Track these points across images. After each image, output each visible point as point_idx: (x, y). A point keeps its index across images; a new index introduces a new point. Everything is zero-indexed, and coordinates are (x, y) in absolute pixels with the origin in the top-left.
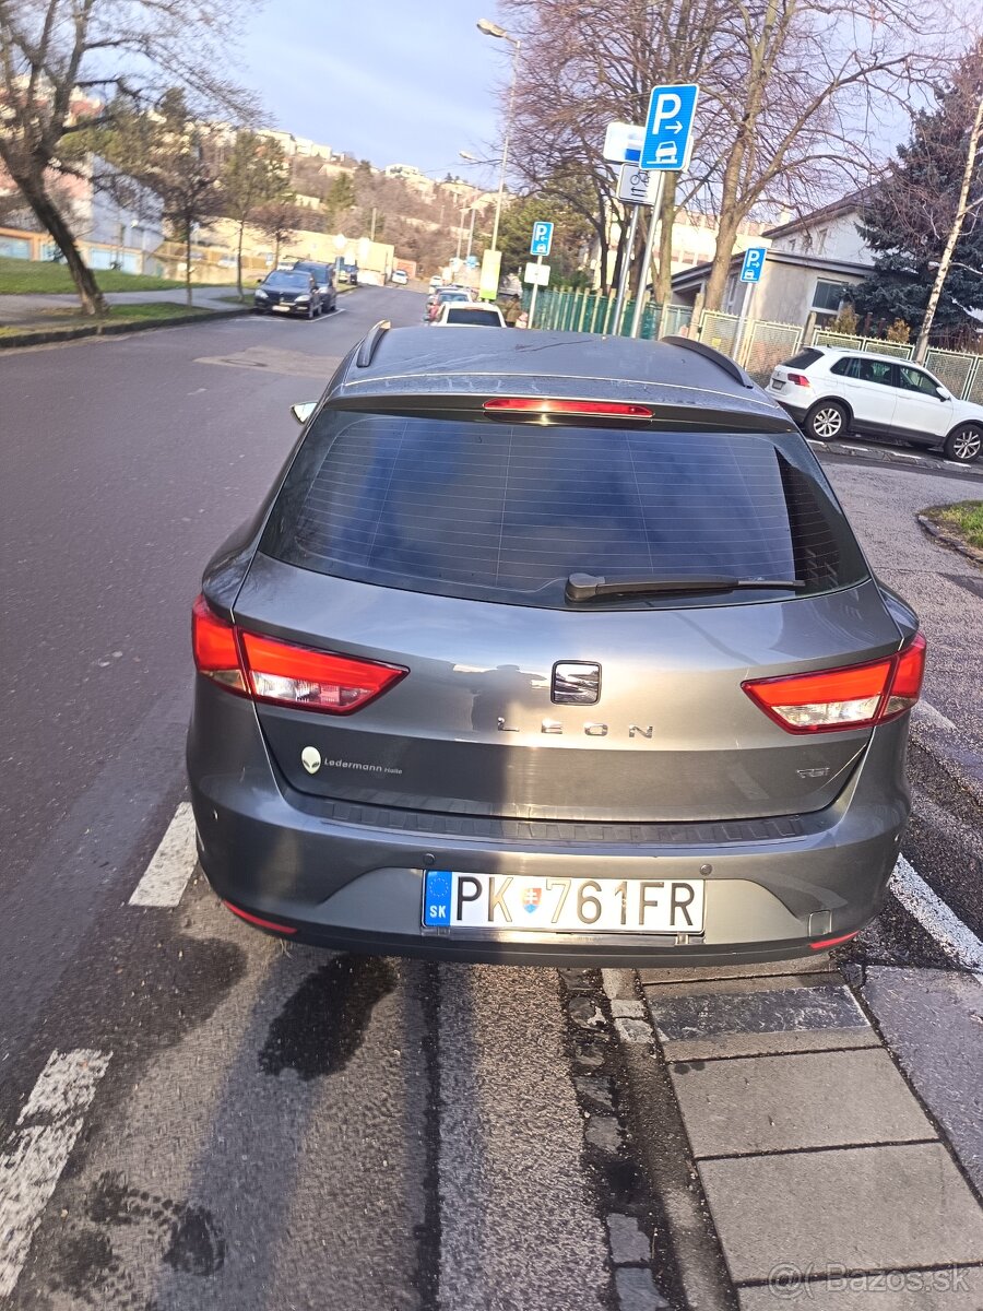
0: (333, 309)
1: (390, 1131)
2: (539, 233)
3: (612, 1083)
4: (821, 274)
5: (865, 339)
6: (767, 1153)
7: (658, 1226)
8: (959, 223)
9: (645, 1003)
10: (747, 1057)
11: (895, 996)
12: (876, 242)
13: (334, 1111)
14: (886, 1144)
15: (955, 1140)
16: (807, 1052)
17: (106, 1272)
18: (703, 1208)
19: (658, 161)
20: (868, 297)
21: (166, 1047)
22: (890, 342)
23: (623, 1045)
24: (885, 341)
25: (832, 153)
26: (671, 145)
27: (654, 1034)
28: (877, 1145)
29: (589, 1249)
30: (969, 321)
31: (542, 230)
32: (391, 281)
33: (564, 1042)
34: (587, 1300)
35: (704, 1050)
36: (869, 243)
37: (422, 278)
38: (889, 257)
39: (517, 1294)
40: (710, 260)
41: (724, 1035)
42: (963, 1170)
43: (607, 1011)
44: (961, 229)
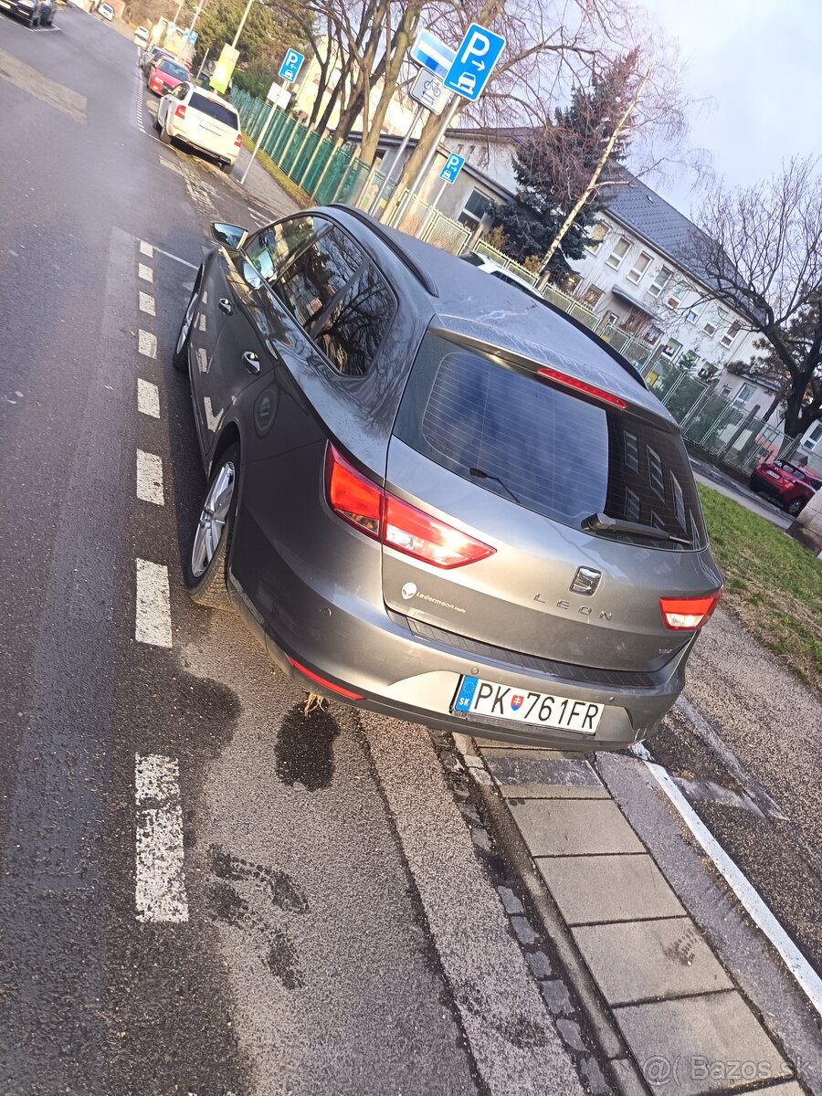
0: (48, 24)
1: (371, 829)
2: (290, 60)
3: (477, 808)
4: (479, 186)
5: (510, 260)
6: (568, 856)
7: (523, 892)
8: (587, 194)
9: (482, 759)
10: (545, 798)
11: (612, 770)
12: (523, 180)
13: (335, 814)
14: (623, 854)
15: (655, 854)
16: (575, 799)
17: (241, 910)
18: (544, 884)
19: (458, 86)
20: (505, 218)
21: (211, 758)
22: (525, 269)
23: (478, 785)
24: (521, 267)
25: (526, 100)
26: (472, 78)
27: (492, 779)
28: (619, 854)
29: (495, 905)
30: (564, 265)
31: (293, 58)
32: (97, 10)
33: (445, 780)
34: (501, 932)
35: (523, 793)
36: (517, 176)
37: (127, 22)
38: (527, 193)
39: (469, 929)
40: (402, 136)
41: (531, 784)
42: (660, 869)
43: (462, 761)
44: (587, 199)
